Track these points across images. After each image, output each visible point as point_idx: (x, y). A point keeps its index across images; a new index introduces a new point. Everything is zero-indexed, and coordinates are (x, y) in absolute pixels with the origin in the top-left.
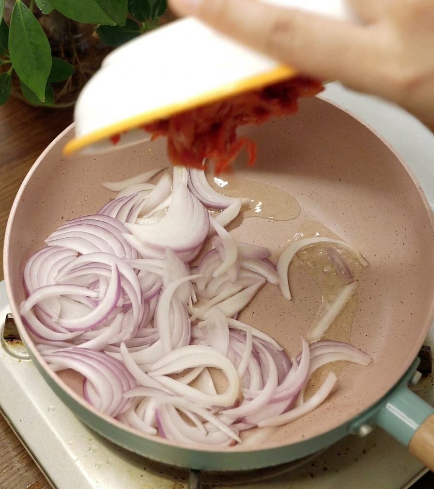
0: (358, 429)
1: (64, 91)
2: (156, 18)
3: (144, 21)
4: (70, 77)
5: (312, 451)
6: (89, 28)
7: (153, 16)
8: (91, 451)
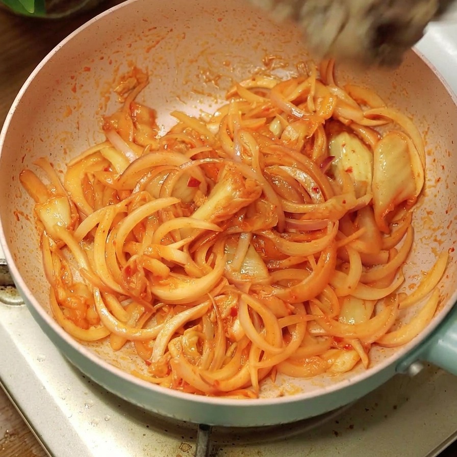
0: (408, 368)
5: (343, 404)
8: (87, 406)
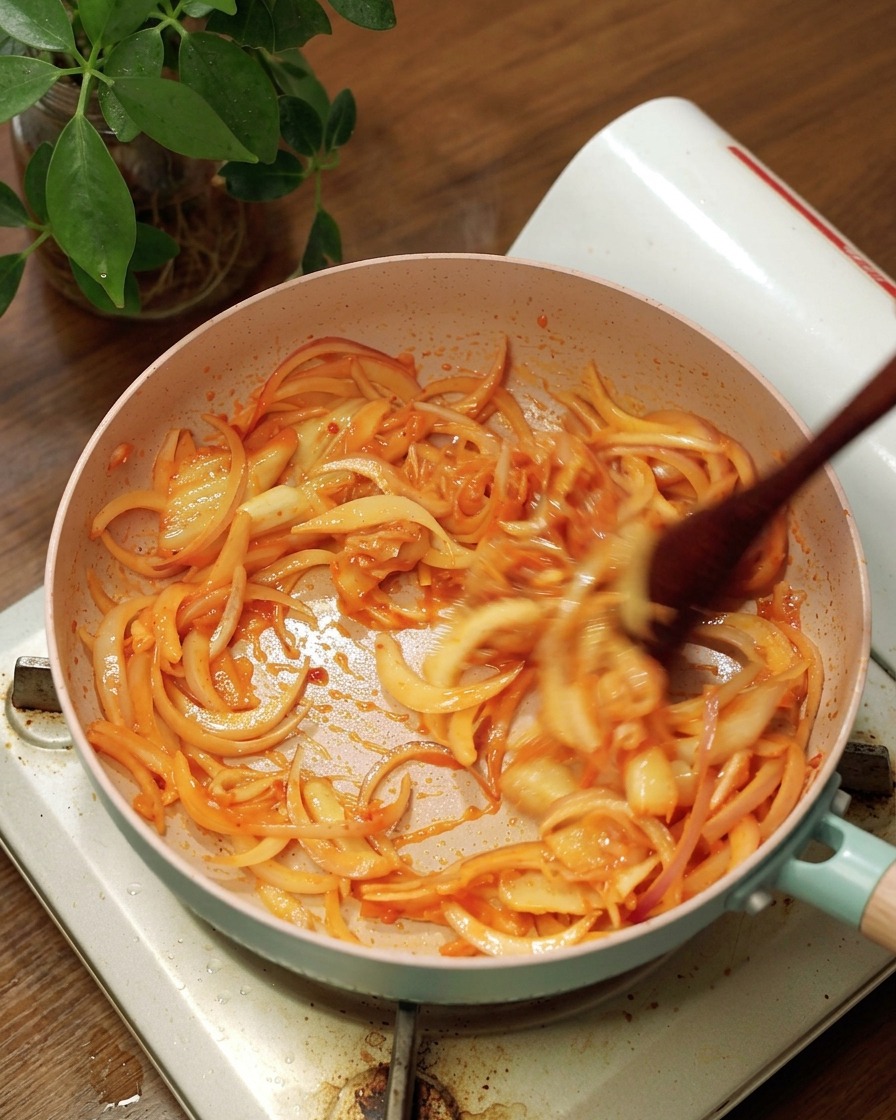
1: (158, 288)
2: (334, 147)
3: (310, 154)
4: (171, 262)
6: (207, 168)
7: (328, 144)
8: (210, 971)
